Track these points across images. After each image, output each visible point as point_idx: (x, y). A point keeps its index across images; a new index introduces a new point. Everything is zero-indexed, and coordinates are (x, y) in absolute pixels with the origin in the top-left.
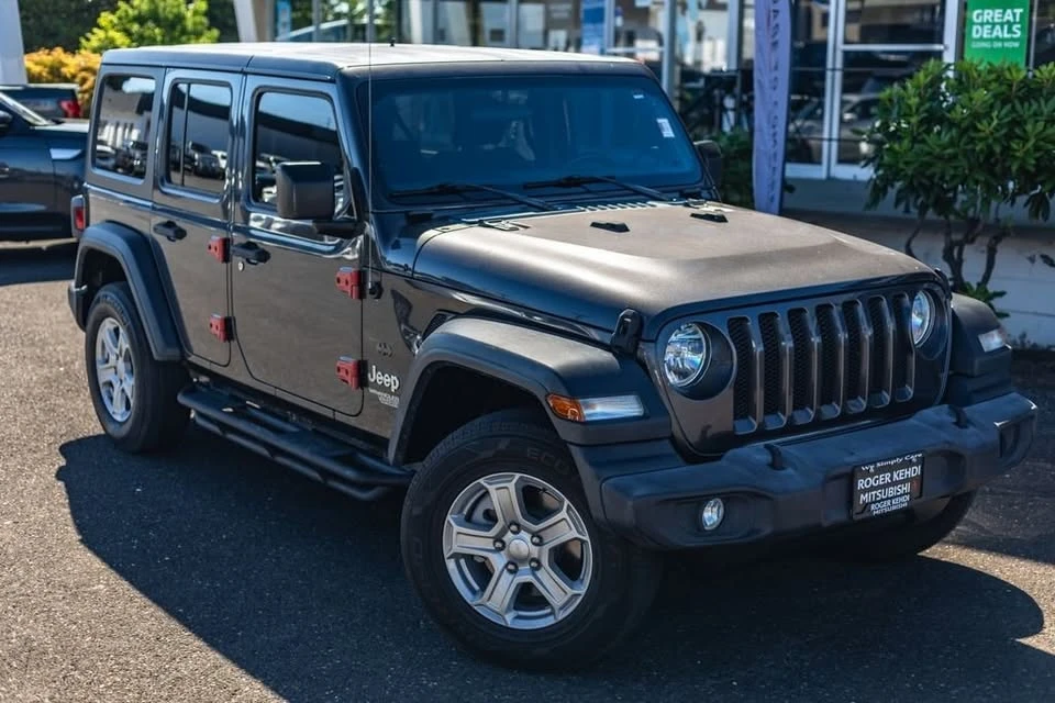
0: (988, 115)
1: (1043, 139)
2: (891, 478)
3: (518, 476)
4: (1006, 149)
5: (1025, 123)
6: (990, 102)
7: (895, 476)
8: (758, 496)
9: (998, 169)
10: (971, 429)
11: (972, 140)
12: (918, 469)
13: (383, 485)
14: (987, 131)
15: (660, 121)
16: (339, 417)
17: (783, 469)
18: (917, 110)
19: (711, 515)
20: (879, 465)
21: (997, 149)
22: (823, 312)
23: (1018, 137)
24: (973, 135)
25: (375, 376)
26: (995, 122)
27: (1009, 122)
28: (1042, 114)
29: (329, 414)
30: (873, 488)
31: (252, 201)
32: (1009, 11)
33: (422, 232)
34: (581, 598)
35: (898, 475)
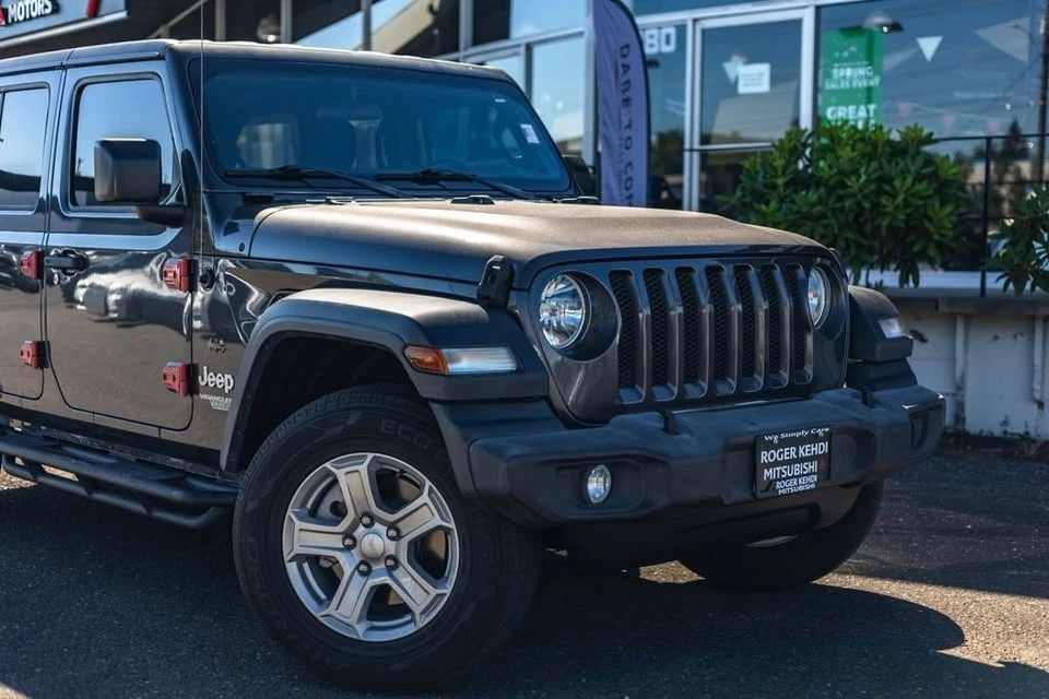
0: (856, 172)
1: (913, 195)
2: (797, 454)
3: (370, 456)
4: (876, 206)
5: (892, 179)
6: (856, 160)
7: (801, 451)
8: (650, 460)
9: (868, 228)
10: (879, 409)
11: (840, 199)
12: (825, 446)
13: (216, 505)
14: (856, 188)
15: (524, 126)
16: (166, 435)
17: (677, 434)
18: (784, 173)
19: (596, 486)
20: (783, 436)
21: (867, 205)
22: (713, 273)
23: (887, 193)
24: (841, 192)
25: (207, 378)
26: (863, 178)
27: (875, 179)
28: (909, 171)
29: (152, 432)
30: (777, 463)
31: (71, 206)
32: (862, 108)
33: (259, 211)
34: (446, 597)
35: (805, 450)
